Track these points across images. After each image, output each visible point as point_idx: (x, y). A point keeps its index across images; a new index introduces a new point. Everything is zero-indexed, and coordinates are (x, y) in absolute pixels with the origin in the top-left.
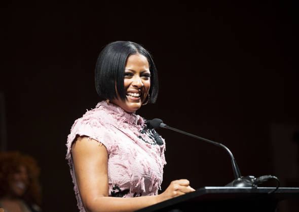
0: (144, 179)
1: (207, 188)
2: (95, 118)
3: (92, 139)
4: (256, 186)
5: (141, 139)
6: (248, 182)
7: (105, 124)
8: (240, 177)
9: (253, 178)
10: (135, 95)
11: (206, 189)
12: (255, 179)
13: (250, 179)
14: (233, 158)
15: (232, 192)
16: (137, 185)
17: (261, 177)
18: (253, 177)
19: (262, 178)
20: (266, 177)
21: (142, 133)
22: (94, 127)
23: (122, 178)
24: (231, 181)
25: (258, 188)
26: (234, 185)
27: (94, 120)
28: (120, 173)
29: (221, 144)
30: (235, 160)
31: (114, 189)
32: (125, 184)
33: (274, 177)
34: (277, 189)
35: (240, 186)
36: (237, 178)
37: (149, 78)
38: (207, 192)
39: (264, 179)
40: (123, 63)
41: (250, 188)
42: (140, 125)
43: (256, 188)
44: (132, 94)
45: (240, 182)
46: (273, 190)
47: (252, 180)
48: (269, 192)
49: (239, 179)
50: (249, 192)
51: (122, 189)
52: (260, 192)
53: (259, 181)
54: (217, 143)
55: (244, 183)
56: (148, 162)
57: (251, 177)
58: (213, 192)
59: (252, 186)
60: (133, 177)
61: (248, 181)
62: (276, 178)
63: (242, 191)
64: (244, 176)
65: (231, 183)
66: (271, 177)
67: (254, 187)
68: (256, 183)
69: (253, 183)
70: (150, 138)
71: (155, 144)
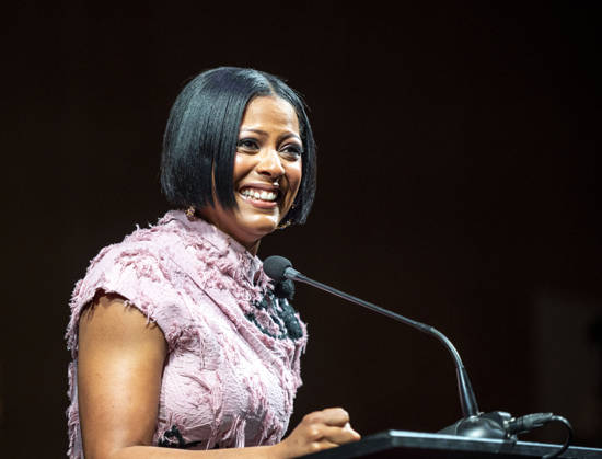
0: (244, 423)
1: (395, 433)
2: (152, 255)
3: (133, 306)
4: (513, 437)
5: (253, 323)
6: (494, 427)
7: (172, 274)
8: (475, 414)
9: (506, 418)
11: (393, 437)
12: (513, 420)
13: (500, 420)
14: (461, 366)
15: (453, 447)
16: (227, 436)
17: (526, 416)
18: (508, 415)
19: (530, 419)
20: (541, 416)
21: (259, 308)
22: (143, 279)
23: (194, 412)
24: (453, 422)
25: (519, 443)
26: (459, 432)
27: (148, 261)
28: (190, 400)
30: (467, 369)
31: (167, 434)
32: (198, 429)
33: (560, 418)
34: (564, 449)
35: (476, 435)
36: (469, 416)
37: (299, 157)
38: (395, 443)
39: (535, 422)
40: (237, 115)
41: (501, 441)
42: (260, 285)
43: (514, 444)
45: (475, 425)
46: (555, 452)
47: (506, 422)
48: (546, 456)
49: (473, 418)
50: (497, 451)
51: (187, 439)
52: (523, 453)
53: (523, 427)
54: (423, 326)
55: (486, 428)
56: (261, 384)
57: (502, 414)
58: (409, 444)
59: (505, 438)
60: (220, 415)
61: (495, 424)
62: (565, 421)
63: (481, 449)
64: (486, 412)
65: (451, 427)
66: (554, 418)
67: (509, 439)
68: (514, 430)
69: (507, 431)
70: (276, 320)
71: (284, 337)
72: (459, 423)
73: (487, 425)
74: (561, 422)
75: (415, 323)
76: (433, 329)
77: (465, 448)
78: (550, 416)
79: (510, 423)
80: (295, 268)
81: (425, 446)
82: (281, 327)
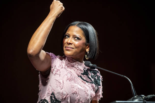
1: (117, 101)
4: (145, 101)
6: (140, 99)
8: (136, 96)
9: (143, 96)
12: (145, 97)
13: (142, 97)
14: (132, 85)
17: (148, 96)
18: (144, 96)
19: (149, 96)
20: (151, 96)
25: (147, 102)
26: (133, 100)
30: (133, 85)
35: (136, 101)
39: (150, 97)
43: (146, 102)
47: (143, 97)
49: (135, 97)
53: (147, 98)
55: (139, 99)
57: (142, 95)
59: (143, 101)
64: (138, 95)
65: (130, 99)
67: (144, 101)
68: (145, 99)
69: (144, 99)
70: (90, 78)
71: (92, 83)
72: (132, 98)
73: (139, 98)
75: (121, 75)
76: (125, 76)
78: (154, 95)
79: (144, 97)
82: (91, 80)
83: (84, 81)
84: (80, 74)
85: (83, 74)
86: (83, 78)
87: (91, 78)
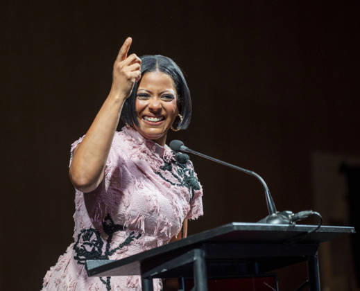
1: (235, 224)
4: (294, 223)
6: (284, 219)
8: (275, 212)
9: (290, 214)
10: (152, 119)
12: (293, 215)
13: (287, 215)
14: (267, 190)
15: (264, 229)
16: (134, 221)
17: (300, 213)
18: (291, 212)
19: (302, 214)
20: (307, 212)
24: (264, 217)
25: (297, 226)
26: (268, 222)
29: (253, 173)
33: (316, 213)
34: (319, 228)
35: (276, 223)
36: (271, 214)
38: (235, 229)
39: (304, 215)
41: (287, 225)
43: (294, 226)
44: (149, 119)
45: (275, 218)
46: (314, 229)
47: (290, 216)
48: (310, 231)
49: (274, 215)
50: (286, 230)
53: (298, 218)
54: (248, 171)
55: (280, 219)
57: (288, 212)
58: (242, 229)
59: (290, 223)
61: (285, 217)
62: (318, 214)
63: (278, 229)
64: (280, 212)
65: (264, 220)
66: (313, 213)
67: (292, 224)
68: (294, 220)
69: (290, 220)
70: (176, 176)
71: (181, 185)
72: (267, 218)
74: (316, 215)
77: (270, 230)
78: (311, 212)
80: (185, 145)
81: (250, 229)
82: (180, 180)
83: (167, 183)
84: (157, 169)
85: (164, 169)
86: (164, 176)
87: (178, 175)
